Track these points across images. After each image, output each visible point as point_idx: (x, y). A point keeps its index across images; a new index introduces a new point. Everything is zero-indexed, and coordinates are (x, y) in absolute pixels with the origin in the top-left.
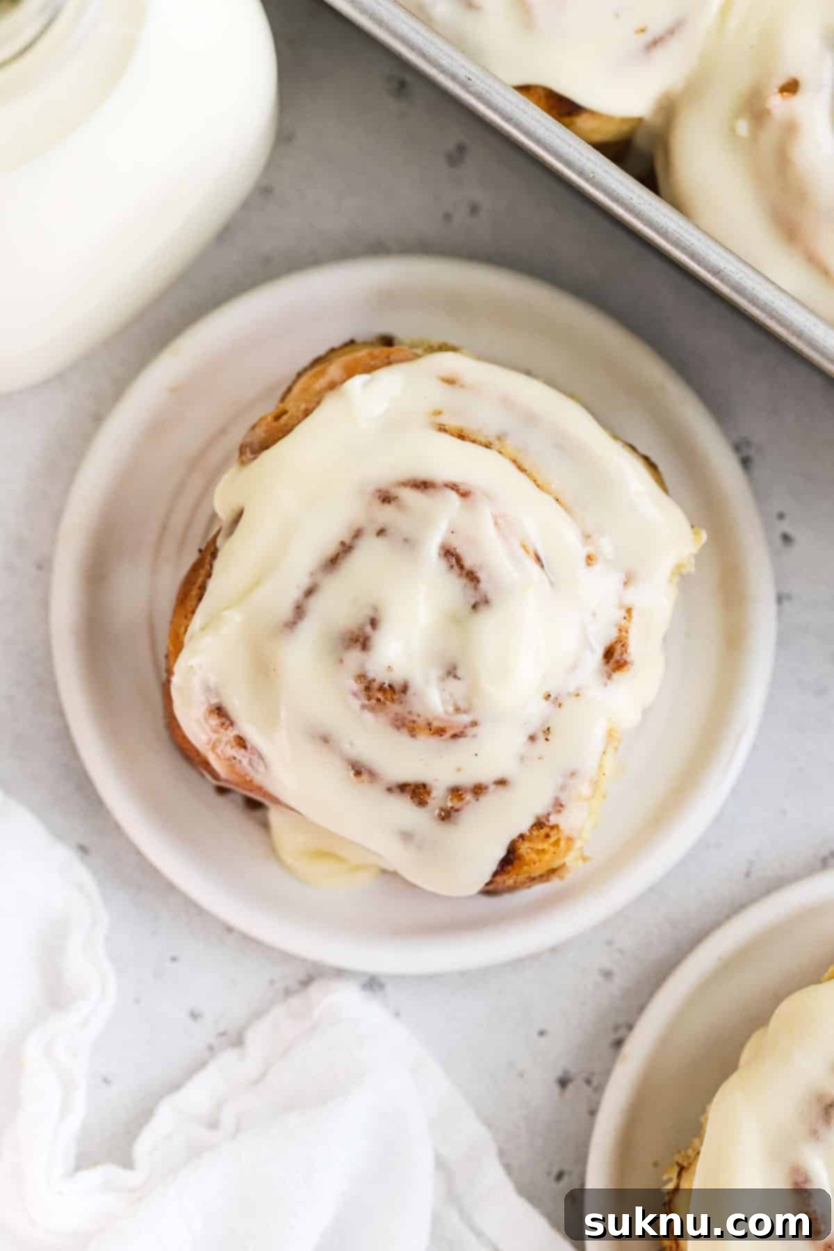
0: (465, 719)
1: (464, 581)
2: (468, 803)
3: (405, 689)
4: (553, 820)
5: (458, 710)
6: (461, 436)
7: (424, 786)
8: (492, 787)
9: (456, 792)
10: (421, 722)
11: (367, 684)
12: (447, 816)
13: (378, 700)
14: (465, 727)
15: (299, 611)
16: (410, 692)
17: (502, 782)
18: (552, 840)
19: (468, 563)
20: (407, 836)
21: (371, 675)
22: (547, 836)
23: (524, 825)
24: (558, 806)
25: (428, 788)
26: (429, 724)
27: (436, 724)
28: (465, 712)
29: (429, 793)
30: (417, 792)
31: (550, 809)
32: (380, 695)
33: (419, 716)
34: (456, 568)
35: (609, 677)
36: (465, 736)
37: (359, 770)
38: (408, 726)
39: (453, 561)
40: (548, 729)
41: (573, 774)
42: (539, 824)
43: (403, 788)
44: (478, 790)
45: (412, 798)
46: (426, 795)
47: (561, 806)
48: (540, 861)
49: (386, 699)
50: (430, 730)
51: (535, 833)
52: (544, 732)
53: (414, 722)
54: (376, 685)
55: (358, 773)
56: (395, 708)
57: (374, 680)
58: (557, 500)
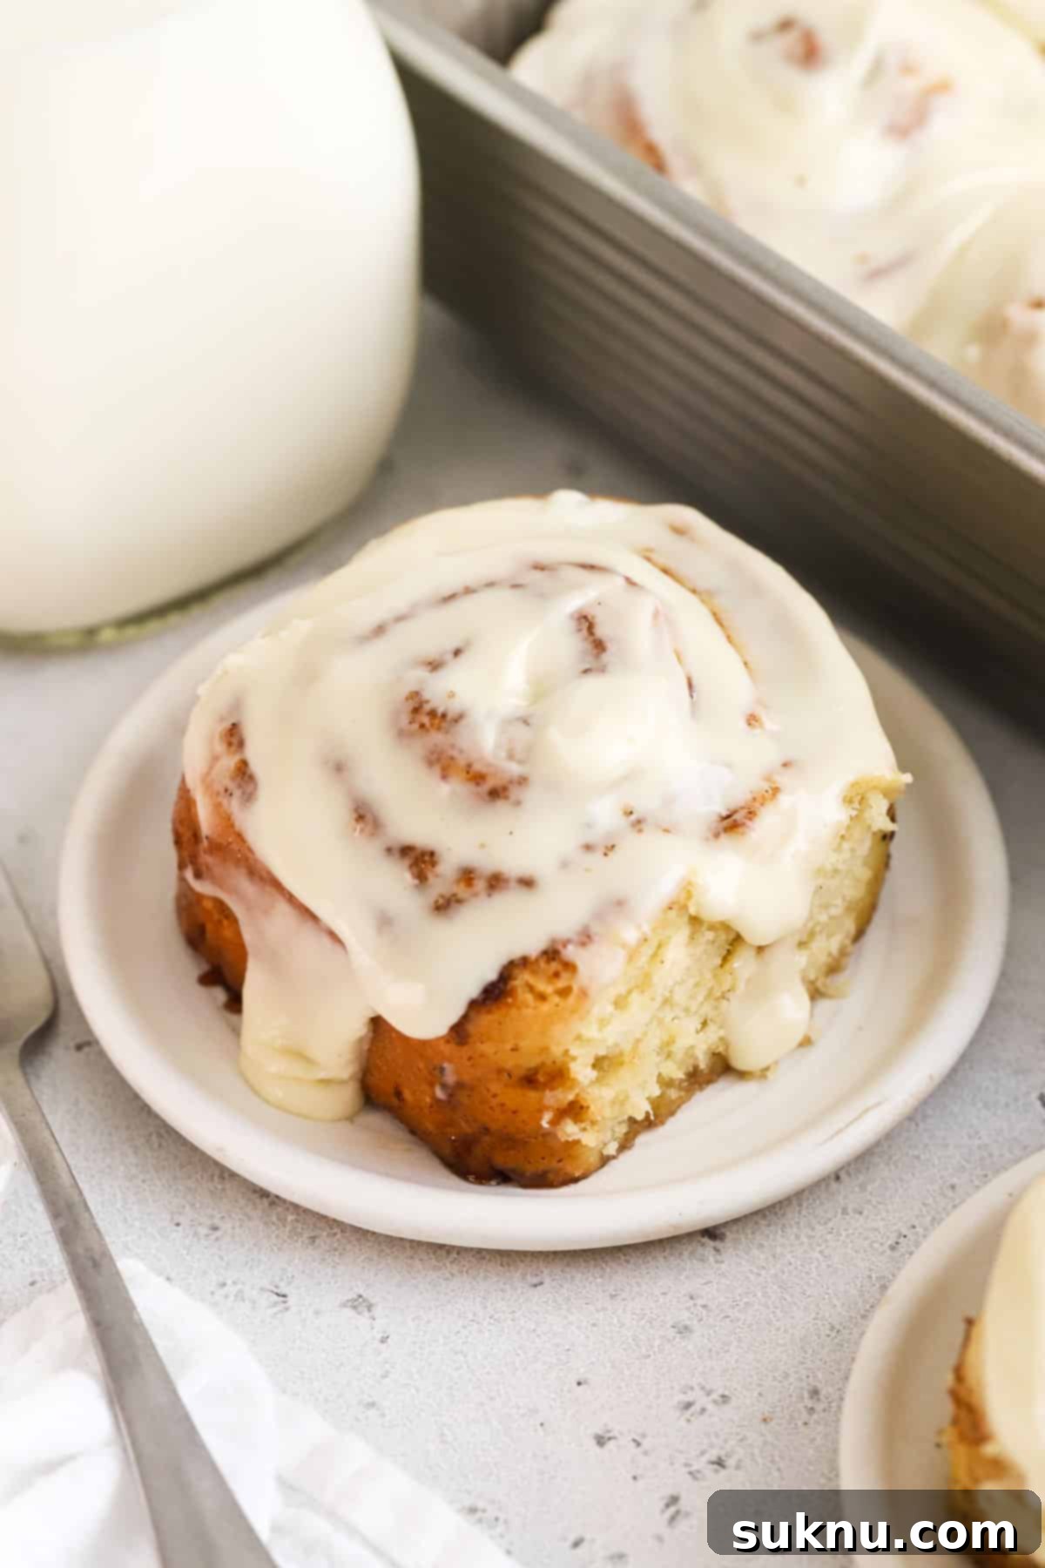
0: (514, 769)
1: (588, 646)
2: (476, 895)
3: (459, 718)
4: (570, 953)
5: (511, 756)
6: (666, 571)
7: (432, 854)
8: (513, 884)
9: (467, 876)
10: (462, 762)
11: (417, 705)
12: (444, 906)
13: (422, 726)
14: (511, 782)
15: (380, 630)
16: (463, 723)
17: (527, 883)
18: (561, 984)
19: (600, 631)
20: (385, 922)
21: (426, 695)
22: (557, 975)
23: (532, 945)
24: (586, 938)
25: (435, 858)
26: (469, 766)
27: (477, 767)
28: (521, 762)
29: (434, 864)
30: (419, 860)
31: (575, 938)
32: (426, 720)
33: (461, 751)
34: (585, 632)
35: (717, 835)
36: (506, 798)
37: (364, 816)
38: (443, 764)
39: (585, 625)
40: (613, 846)
41: (620, 904)
42: (551, 953)
43: (406, 851)
44: (496, 882)
45: (411, 867)
46: (430, 867)
47: (589, 937)
48: (535, 1008)
49: (432, 725)
50: (468, 772)
51: (542, 964)
52: (607, 848)
53: (452, 758)
54: (427, 707)
55: (360, 818)
56: (436, 738)
57: (427, 702)
58: (746, 664)
